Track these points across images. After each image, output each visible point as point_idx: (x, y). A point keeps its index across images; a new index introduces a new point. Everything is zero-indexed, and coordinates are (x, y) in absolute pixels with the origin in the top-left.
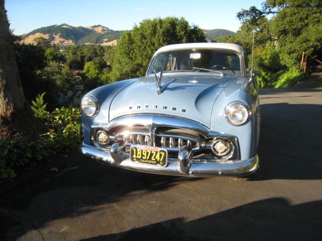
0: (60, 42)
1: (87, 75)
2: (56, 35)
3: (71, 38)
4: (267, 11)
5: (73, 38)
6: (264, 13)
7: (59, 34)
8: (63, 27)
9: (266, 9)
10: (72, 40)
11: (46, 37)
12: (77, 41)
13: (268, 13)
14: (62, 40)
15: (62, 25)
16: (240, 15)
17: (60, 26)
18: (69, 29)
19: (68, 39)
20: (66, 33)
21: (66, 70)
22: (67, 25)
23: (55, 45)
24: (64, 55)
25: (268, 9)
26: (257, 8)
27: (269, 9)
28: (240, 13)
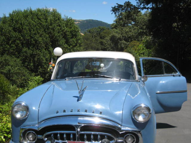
4: (142, 6)
6: (139, 8)
9: (141, 4)
13: (143, 9)
16: (115, 10)
25: (142, 4)
26: (131, 3)
27: (144, 5)
28: (115, 8)
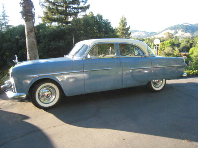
0: (181, 34)
1: (190, 56)
2: (179, 30)
3: (189, 32)
5: (190, 32)
7: (181, 30)
8: (184, 25)
10: (190, 33)
11: (172, 32)
12: (193, 33)
14: (183, 33)
15: (184, 24)
17: (182, 24)
18: (188, 26)
19: (186, 32)
20: (186, 29)
21: (177, 52)
22: (188, 24)
23: (176, 37)
24: (181, 43)
